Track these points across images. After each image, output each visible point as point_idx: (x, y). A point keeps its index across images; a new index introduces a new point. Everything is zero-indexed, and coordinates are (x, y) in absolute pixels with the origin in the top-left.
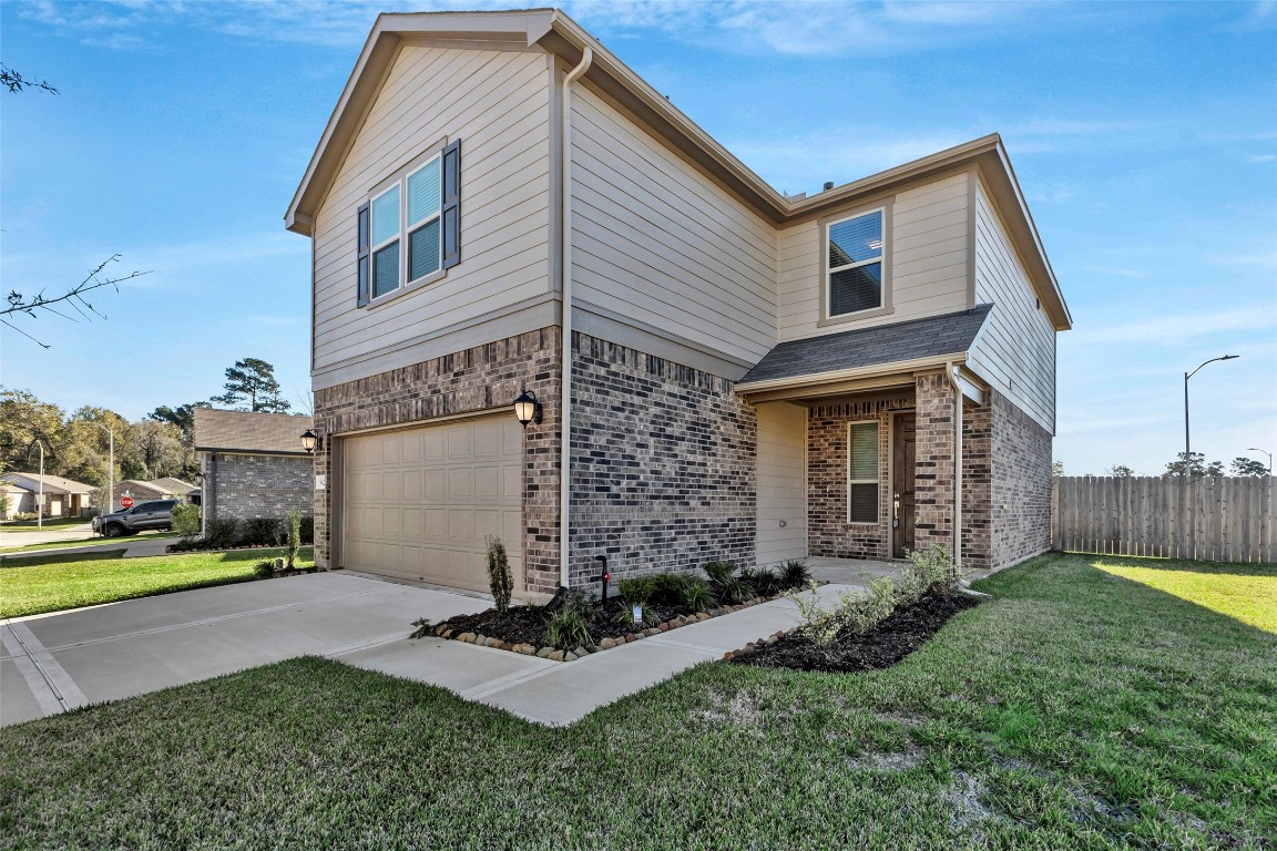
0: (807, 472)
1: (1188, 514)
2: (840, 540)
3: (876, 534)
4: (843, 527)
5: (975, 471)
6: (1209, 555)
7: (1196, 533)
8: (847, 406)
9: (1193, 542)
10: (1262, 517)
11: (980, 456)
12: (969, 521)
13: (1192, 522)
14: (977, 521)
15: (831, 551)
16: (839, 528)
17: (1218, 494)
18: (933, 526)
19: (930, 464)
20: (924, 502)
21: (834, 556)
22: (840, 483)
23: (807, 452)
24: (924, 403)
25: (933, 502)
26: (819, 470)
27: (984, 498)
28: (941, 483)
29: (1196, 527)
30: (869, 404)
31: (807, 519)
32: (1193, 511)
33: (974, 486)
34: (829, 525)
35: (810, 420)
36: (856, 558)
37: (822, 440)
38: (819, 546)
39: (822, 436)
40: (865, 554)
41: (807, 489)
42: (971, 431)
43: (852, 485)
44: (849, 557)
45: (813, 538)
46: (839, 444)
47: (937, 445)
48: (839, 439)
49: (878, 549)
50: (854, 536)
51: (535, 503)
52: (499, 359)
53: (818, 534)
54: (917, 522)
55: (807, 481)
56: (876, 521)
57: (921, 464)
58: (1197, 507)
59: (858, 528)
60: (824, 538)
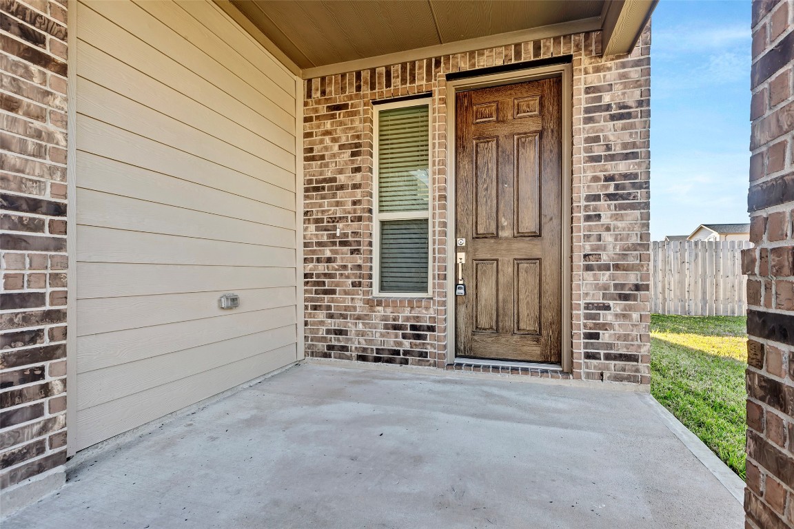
0: (301, 201)
1: (660, 275)
2: (360, 327)
3: (426, 316)
4: (368, 302)
5: (617, 187)
6: (676, 311)
7: (667, 291)
8: (373, 71)
9: (665, 299)
10: (715, 276)
11: (626, 157)
12: (606, 288)
13: (663, 282)
14: (623, 286)
15: (344, 348)
16: (359, 304)
17: (683, 256)
21: (349, 358)
22: (360, 219)
23: (301, 162)
26: (323, 197)
27: (635, 240)
29: (667, 286)
30: (413, 63)
31: (301, 288)
32: (664, 271)
33: (616, 217)
34: (341, 300)
35: (306, 104)
36: (390, 361)
37: (327, 139)
38: (323, 339)
39: (327, 133)
40: (406, 353)
41: (301, 233)
42: (608, 107)
43: (383, 223)
44: (377, 360)
45: (314, 324)
46: (358, 145)
48: (358, 137)
49: (431, 344)
50: (385, 318)
53: (321, 315)
55: (301, 217)
56: (425, 289)
58: (667, 268)
59: (394, 303)
60: (333, 324)
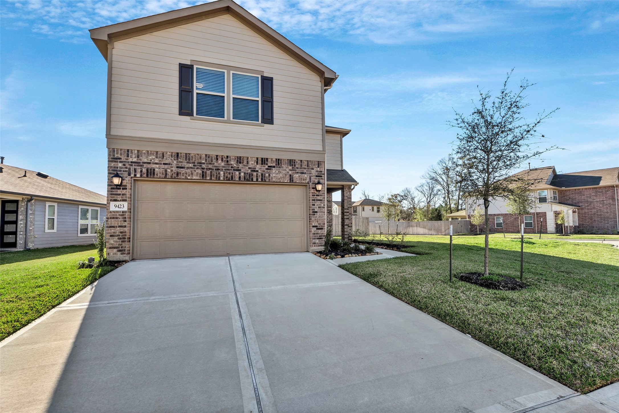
18: (349, 225)
19: (348, 209)
20: (347, 219)
24: (346, 193)
25: (348, 219)
28: (350, 214)
47: (349, 204)
51: (316, 217)
52: (297, 166)
54: (345, 224)
57: (346, 209)
